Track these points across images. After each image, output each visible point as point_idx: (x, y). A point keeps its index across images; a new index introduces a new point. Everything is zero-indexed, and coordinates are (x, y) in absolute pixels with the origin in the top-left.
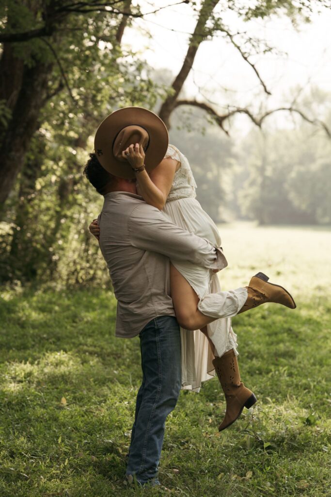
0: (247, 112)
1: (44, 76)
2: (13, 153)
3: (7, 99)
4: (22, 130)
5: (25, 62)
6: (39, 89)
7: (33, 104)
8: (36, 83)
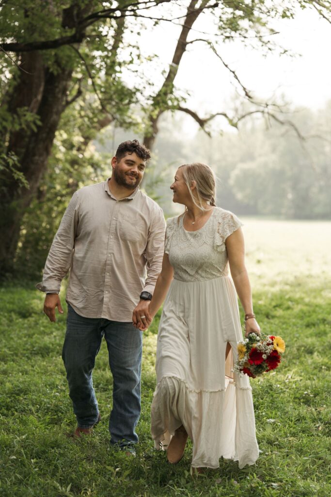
0: (225, 115)
1: (64, 83)
2: (37, 158)
3: (29, 105)
4: (44, 135)
5: (51, 70)
6: (60, 96)
7: (55, 110)
8: (57, 90)
